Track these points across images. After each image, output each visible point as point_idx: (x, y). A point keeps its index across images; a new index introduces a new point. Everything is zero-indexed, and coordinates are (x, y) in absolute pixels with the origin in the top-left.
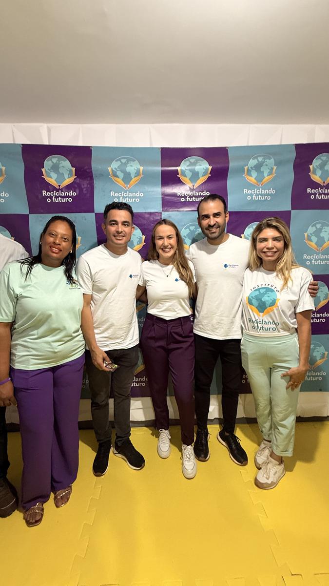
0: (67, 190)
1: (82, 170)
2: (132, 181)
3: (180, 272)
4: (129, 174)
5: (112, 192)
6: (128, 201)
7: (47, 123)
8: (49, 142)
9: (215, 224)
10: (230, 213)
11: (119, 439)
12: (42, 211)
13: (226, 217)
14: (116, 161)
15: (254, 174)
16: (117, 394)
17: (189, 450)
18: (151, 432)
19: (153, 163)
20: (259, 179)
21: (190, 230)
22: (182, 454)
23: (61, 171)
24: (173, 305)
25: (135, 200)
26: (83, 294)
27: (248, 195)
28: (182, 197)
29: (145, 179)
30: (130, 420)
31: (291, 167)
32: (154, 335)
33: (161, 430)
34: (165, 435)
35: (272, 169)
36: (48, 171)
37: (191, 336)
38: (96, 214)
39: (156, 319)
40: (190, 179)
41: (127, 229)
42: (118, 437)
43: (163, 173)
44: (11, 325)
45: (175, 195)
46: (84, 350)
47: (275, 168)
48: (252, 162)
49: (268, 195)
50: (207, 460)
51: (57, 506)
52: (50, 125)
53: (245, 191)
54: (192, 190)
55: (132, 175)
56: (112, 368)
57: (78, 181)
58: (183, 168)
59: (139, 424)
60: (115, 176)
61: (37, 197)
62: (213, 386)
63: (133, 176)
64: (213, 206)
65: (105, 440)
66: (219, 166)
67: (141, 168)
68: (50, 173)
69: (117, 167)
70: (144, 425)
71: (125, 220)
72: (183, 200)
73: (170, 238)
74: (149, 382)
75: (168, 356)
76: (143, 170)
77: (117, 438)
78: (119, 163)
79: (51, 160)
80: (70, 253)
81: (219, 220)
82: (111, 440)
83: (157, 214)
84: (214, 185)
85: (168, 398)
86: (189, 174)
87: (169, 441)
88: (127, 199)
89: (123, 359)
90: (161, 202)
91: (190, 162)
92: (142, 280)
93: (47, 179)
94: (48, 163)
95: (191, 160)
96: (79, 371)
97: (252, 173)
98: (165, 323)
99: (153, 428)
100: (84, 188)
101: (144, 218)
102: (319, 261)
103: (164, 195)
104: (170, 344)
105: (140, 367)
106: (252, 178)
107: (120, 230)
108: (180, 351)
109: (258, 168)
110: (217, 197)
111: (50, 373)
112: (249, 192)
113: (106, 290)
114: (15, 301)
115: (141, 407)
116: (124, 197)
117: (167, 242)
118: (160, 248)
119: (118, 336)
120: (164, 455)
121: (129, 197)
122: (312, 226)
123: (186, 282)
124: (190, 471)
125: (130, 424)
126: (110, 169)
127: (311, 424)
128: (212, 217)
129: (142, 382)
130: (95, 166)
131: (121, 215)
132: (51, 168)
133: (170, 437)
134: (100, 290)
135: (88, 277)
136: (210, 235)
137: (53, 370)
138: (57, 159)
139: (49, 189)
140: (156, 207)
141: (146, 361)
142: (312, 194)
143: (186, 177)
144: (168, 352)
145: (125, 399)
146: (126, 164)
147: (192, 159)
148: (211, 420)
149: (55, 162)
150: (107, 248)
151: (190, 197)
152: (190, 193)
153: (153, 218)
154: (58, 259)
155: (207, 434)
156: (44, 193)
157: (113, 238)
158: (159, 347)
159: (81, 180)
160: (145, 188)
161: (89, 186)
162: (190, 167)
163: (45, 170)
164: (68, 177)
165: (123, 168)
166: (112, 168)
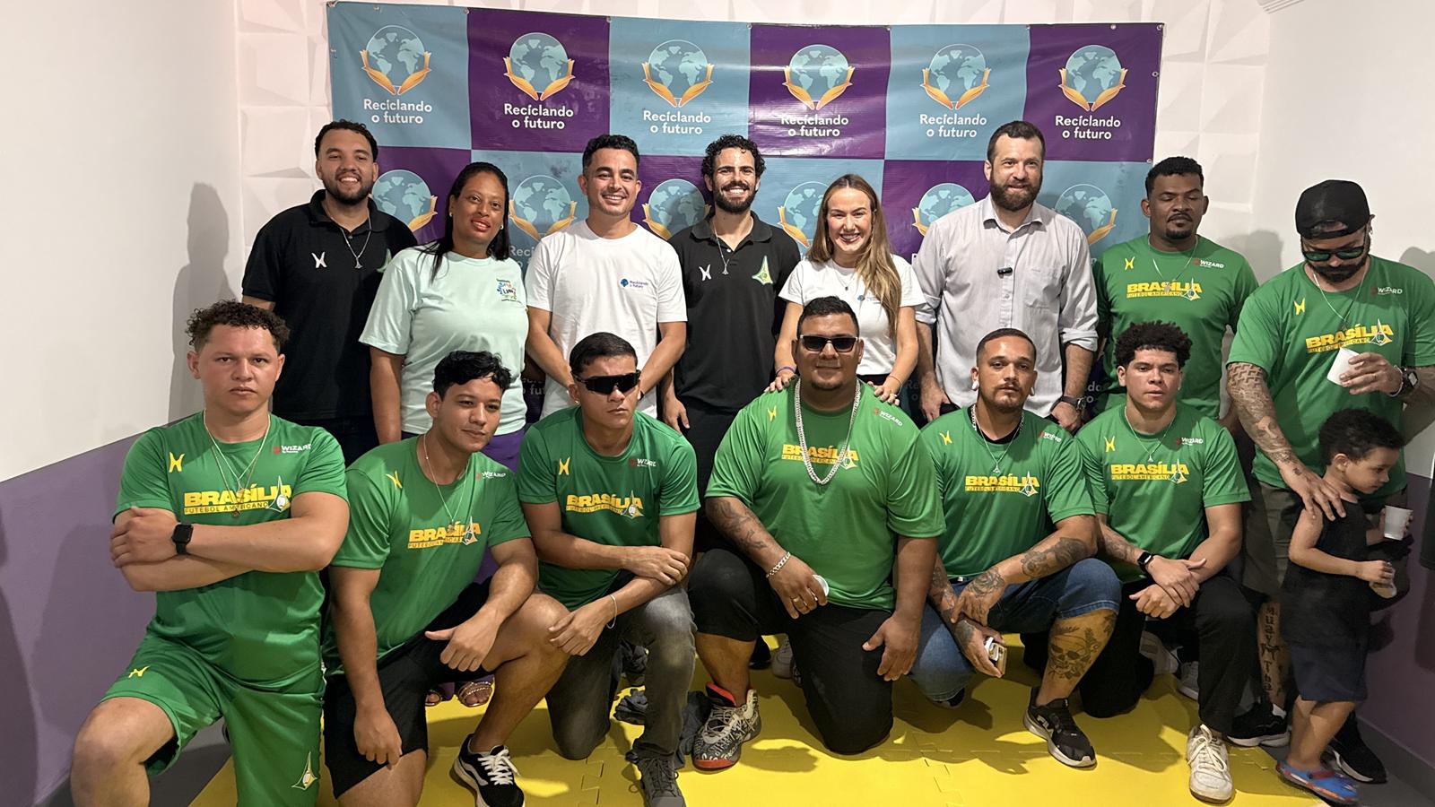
0: (554, 106)
1: (588, 64)
2: (688, 91)
4: (685, 76)
5: (645, 112)
6: (678, 132)
8: (522, 3)
12: (499, 145)
14: (659, 49)
15: (944, 83)
19: (734, 56)
20: (954, 96)
23: (543, 64)
25: (693, 130)
27: (930, 126)
28: (790, 126)
29: (716, 88)
31: (1021, 70)
35: (982, 73)
36: (517, 63)
40: (808, 91)
41: (628, 185)
43: (753, 75)
45: (776, 123)
47: (988, 71)
48: (939, 60)
49: (971, 127)
53: (923, 118)
54: (812, 112)
55: (689, 80)
57: (577, 85)
58: (794, 70)
60: (655, 78)
61: (492, 117)
63: (691, 81)
66: (869, 66)
67: (710, 67)
68: (521, 68)
69: (660, 64)
71: (625, 167)
72: (792, 133)
76: (714, 68)
78: (664, 55)
79: (527, 43)
84: (857, 107)
86: (807, 81)
88: (677, 127)
91: (810, 57)
93: (514, 79)
94: (519, 48)
95: (811, 52)
97: (938, 80)
100: (592, 100)
103: (754, 122)
106: (940, 92)
107: (617, 186)
109: (951, 70)
112: (932, 120)
116: (671, 124)
121: (681, 124)
126: (645, 65)
130: (617, 57)
131: (618, 159)
138: (539, 41)
139: (518, 99)
142: (1065, 128)
143: (801, 87)
146: (679, 57)
147: (815, 50)
149: (533, 46)
151: (808, 127)
152: (807, 119)
154: (484, 243)
156: (508, 108)
157: (602, 201)
159: (583, 84)
160: (714, 107)
161: (599, 97)
162: (811, 68)
163: (511, 60)
164: (556, 76)
165: (672, 64)
166: (650, 65)
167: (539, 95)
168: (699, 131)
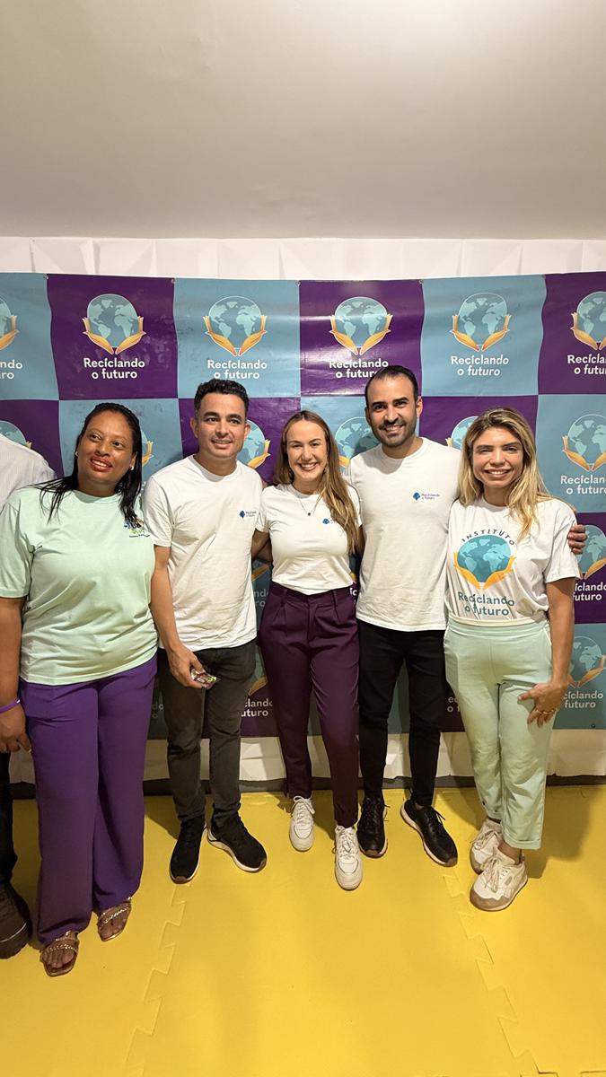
0: (128, 358)
1: (156, 320)
2: (247, 340)
3: (331, 508)
4: (242, 328)
5: (209, 361)
6: (238, 377)
7: (92, 236)
8: (97, 271)
9: (397, 420)
10: (426, 400)
11: (220, 814)
12: (82, 395)
13: (417, 406)
14: (218, 304)
15: (470, 329)
16: (215, 731)
17: (348, 836)
18: (278, 801)
19: (285, 309)
20: (480, 338)
21: (352, 430)
22: (335, 844)
23: (118, 322)
24: (317, 566)
25: (251, 376)
26: (155, 546)
27: (460, 366)
28: (338, 370)
29: (270, 337)
30: (240, 779)
31: (537, 316)
32: (284, 623)
33: (297, 799)
34: (304, 806)
35: (504, 319)
36: (94, 322)
37: (352, 625)
38: (181, 401)
39: (287, 593)
40: (352, 338)
41: (235, 430)
42: (216, 811)
43: (304, 326)
44: (22, 603)
45: (325, 367)
46: (155, 649)
47: (509, 317)
49: (496, 367)
50: (382, 855)
51: (103, 938)
52: (98, 240)
53: (454, 360)
54: (356, 357)
55: (246, 330)
56: (206, 682)
57: (148, 341)
58: (339, 318)
59: (255, 786)
60: (216, 330)
61: (74, 369)
62: (394, 717)
63: (248, 332)
64: (393, 387)
65: (192, 817)
66: (405, 314)
67: (264, 318)
68: (97, 326)
69: (219, 317)
70: (264, 788)
71: (232, 412)
72: (339, 375)
73: (315, 445)
74: (275, 710)
75: (310, 662)
77: (214, 814)
78: (222, 309)
79: (101, 304)
80: (129, 470)
81: (405, 412)
82: (204, 815)
83: (292, 401)
84: (396, 349)
85: (310, 739)
86: (350, 329)
87: (311, 818)
88: (238, 373)
89: (226, 667)
90: (299, 379)
91: (353, 307)
92: (263, 521)
93: (93, 337)
94: (94, 309)
95: (354, 304)
96: (146, 686)
97: (466, 327)
98: (304, 601)
99: (281, 794)
100: (161, 353)
101: (268, 408)
102: (590, 488)
103: (305, 367)
104: (312, 640)
105: (259, 681)
106: (467, 336)
107: (224, 431)
108: (329, 652)
109: (476, 317)
110: (400, 371)
111: (93, 691)
112: (461, 361)
113: (196, 539)
114: (30, 558)
115: (260, 755)
116: (231, 371)
117: (308, 452)
118: (297, 464)
119: (220, 624)
120: (301, 844)
121: (241, 370)
122: (576, 424)
123: (342, 525)
124: (349, 876)
125: (240, 786)
126: (206, 319)
127: (578, 788)
128: (390, 406)
129: (263, 708)
130: (180, 313)
131: (226, 404)
132: (100, 317)
133: (313, 812)
134: (186, 540)
135: (164, 515)
136: (387, 439)
137: (98, 685)
138: (110, 301)
139: (96, 356)
140: (290, 388)
141: (270, 671)
142: (577, 365)
143: (346, 334)
144: (310, 653)
145: (231, 740)
146: (236, 310)
147: (357, 302)
148: (390, 781)
149: (107, 306)
150: (198, 462)
151: (353, 370)
152: (352, 363)
153: (285, 409)
154: (106, 482)
155: (382, 806)
156: (87, 362)
157: (211, 445)
158: (293, 644)
159: (153, 339)
160: (270, 355)
161: (167, 349)
162: (354, 317)
163: (89, 320)
164: (130, 334)
165: (230, 317)
166: (210, 318)
167: (115, 349)
168: (257, 376)
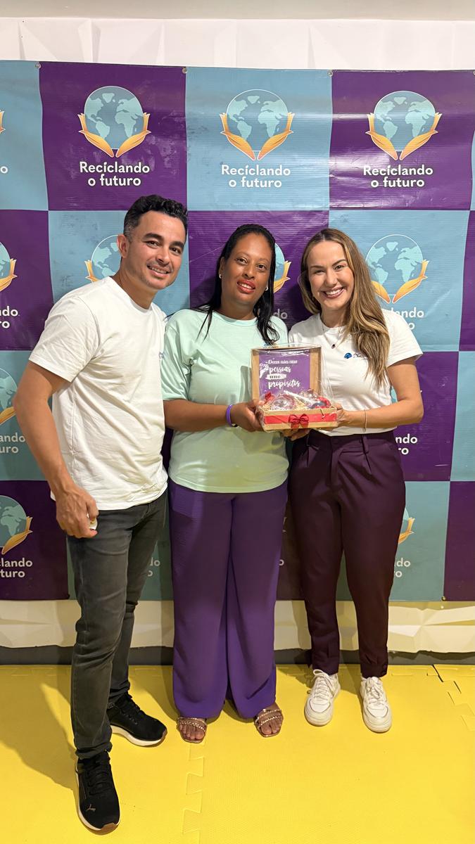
0: (130, 162)
1: (165, 118)
2: (267, 142)
4: (264, 127)
5: (223, 166)
6: (257, 186)
7: (91, 16)
8: (96, 54)
12: (75, 205)
14: (237, 100)
19: (316, 106)
21: (387, 250)
23: (118, 119)
25: (272, 184)
28: (373, 177)
29: (296, 139)
36: (92, 119)
40: (391, 140)
43: (336, 124)
45: (358, 174)
52: (98, 21)
54: (395, 163)
55: (268, 130)
57: (153, 140)
58: (379, 117)
60: (233, 130)
61: (67, 175)
63: (270, 131)
66: (456, 112)
67: (291, 116)
68: (95, 124)
69: (238, 114)
72: (375, 184)
73: (340, 267)
76: (294, 118)
78: (242, 105)
83: (320, 215)
84: (443, 154)
86: (391, 129)
88: (257, 181)
90: (328, 189)
91: (395, 103)
93: (91, 137)
94: (93, 104)
95: (396, 99)
100: (167, 155)
101: (292, 224)
103: (335, 174)
116: (249, 178)
117: (332, 277)
120: (317, 718)
121: (260, 178)
126: (223, 117)
130: (193, 110)
132: (99, 113)
138: (113, 94)
139: (94, 159)
140: (318, 200)
143: (385, 135)
146: (257, 107)
147: (400, 97)
149: (108, 101)
151: (391, 178)
152: (392, 171)
153: (309, 223)
156: (83, 166)
159: (159, 140)
160: (294, 159)
161: (175, 152)
162: (395, 115)
163: (86, 116)
164: (132, 133)
165: (250, 115)
166: (228, 116)
167: (115, 151)
168: (278, 184)
